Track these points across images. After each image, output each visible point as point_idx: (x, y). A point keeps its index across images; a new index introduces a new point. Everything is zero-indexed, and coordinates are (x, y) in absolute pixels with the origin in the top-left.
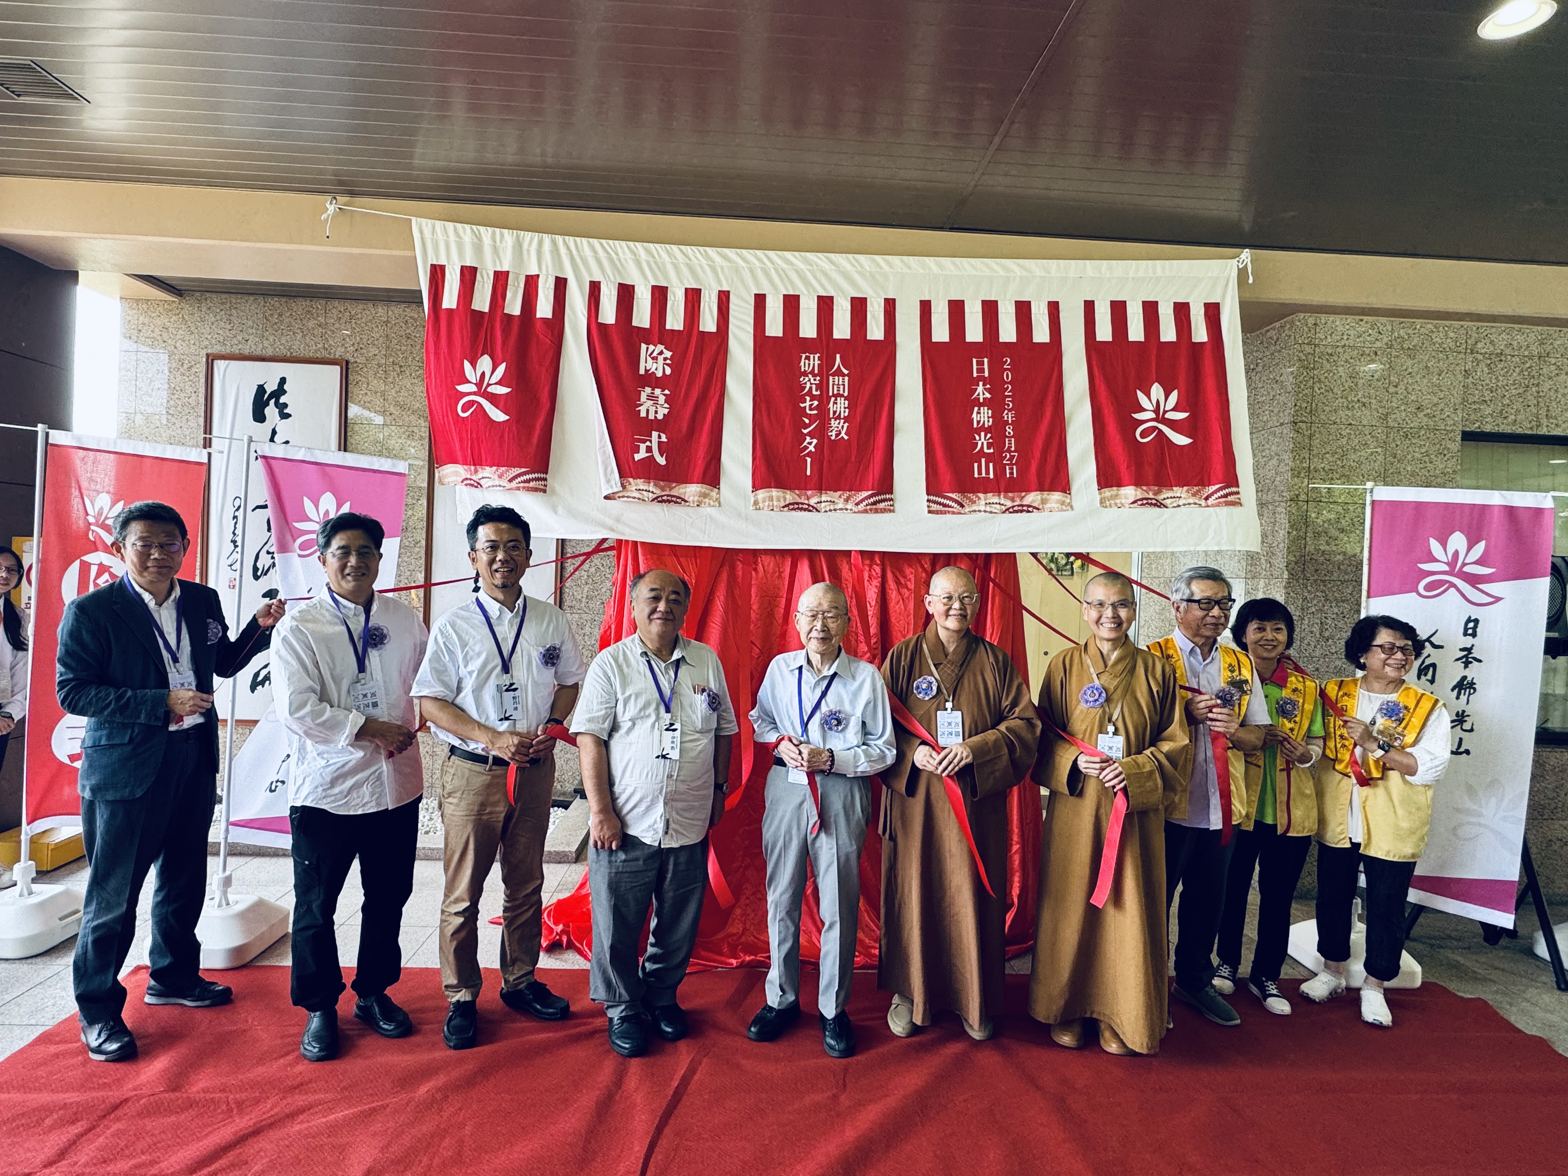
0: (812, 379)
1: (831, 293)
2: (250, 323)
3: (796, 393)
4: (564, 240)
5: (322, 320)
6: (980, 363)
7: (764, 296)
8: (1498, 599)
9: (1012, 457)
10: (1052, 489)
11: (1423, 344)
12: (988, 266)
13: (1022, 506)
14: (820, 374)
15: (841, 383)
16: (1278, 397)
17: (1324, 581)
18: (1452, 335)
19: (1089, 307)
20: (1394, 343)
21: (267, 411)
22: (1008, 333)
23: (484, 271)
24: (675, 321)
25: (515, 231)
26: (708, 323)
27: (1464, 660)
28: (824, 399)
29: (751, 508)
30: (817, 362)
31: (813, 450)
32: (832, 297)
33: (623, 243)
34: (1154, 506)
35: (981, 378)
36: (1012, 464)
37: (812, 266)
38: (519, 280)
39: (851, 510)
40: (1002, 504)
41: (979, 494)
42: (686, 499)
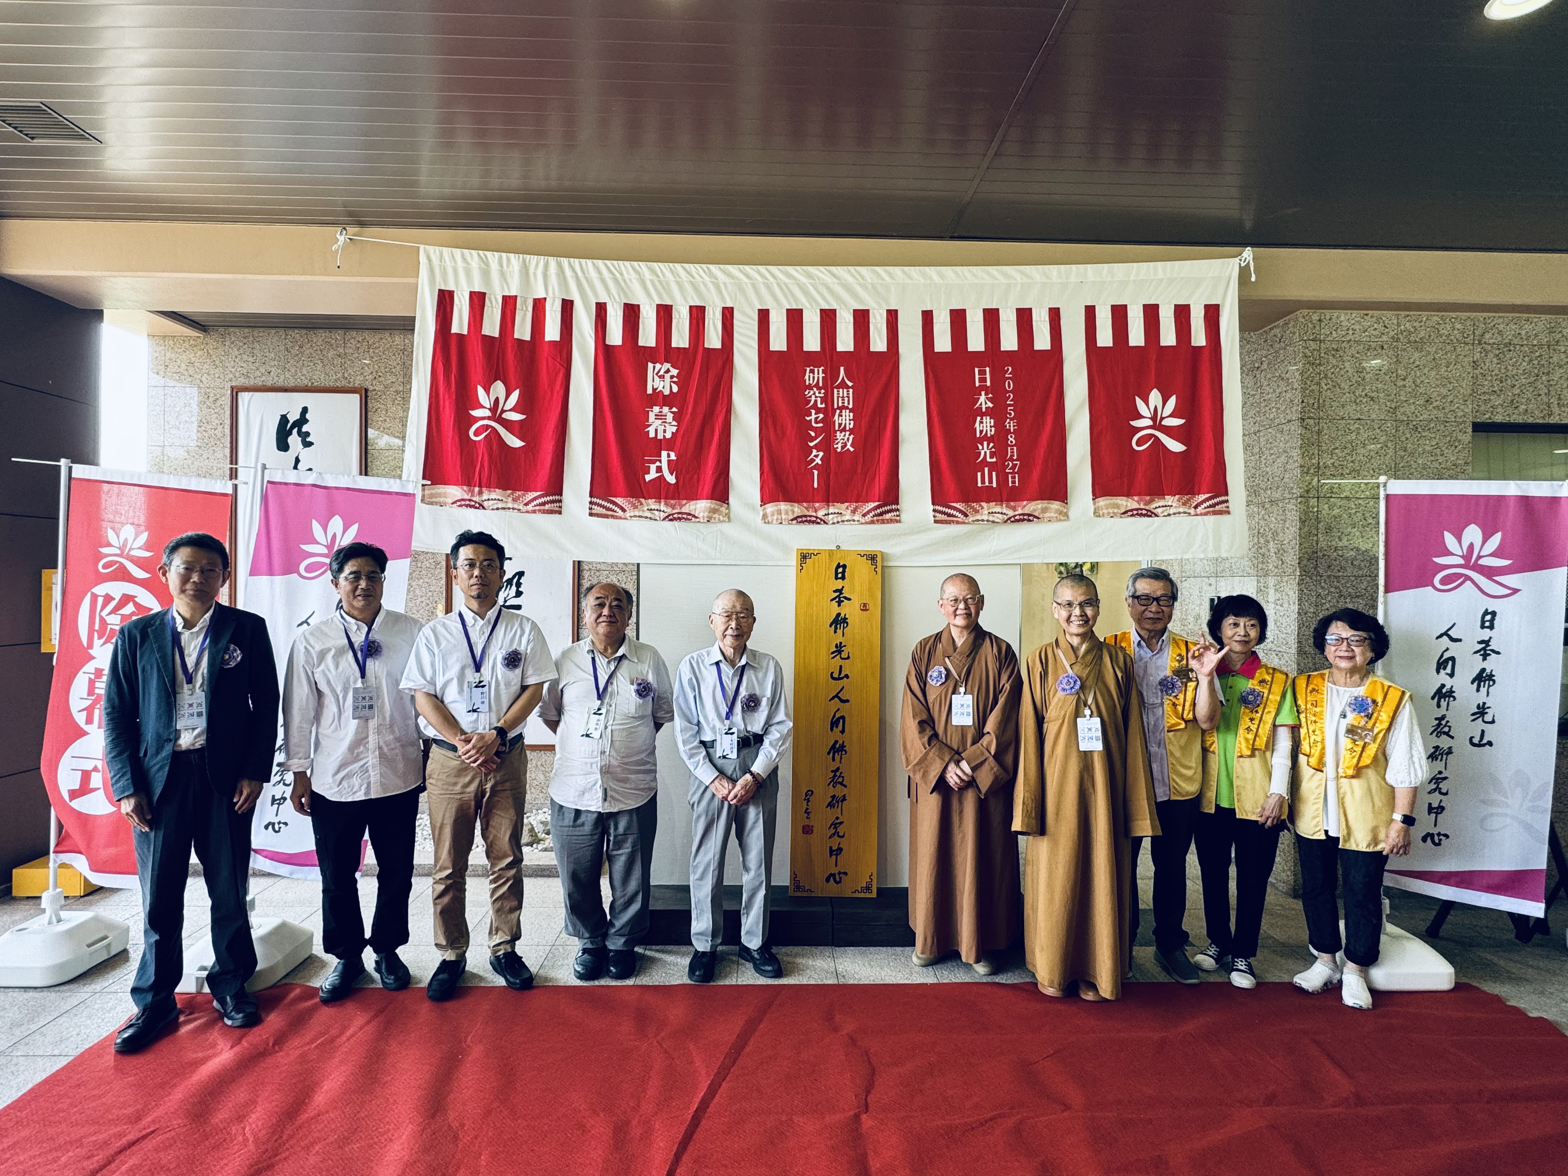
0: (817, 392)
1: (834, 306)
2: (273, 355)
3: (801, 407)
4: (569, 262)
5: (342, 351)
6: (982, 373)
7: (767, 311)
8: (1515, 591)
9: (1014, 467)
10: (1051, 498)
11: (1430, 336)
12: (989, 274)
13: (1024, 515)
14: (825, 387)
15: (845, 395)
16: (1284, 394)
17: (1337, 577)
18: (1458, 326)
19: (1090, 312)
20: (1400, 336)
21: (290, 440)
22: (1009, 341)
23: (492, 297)
24: (680, 338)
25: (521, 256)
26: (713, 339)
27: (1482, 652)
28: (829, 412)
29: (760, 522)
30: (821, 375)
31: (820, 462)
32: (835, 311)
33: (627, 263)
34: (1145, 515)
35: (983, 388)
36: (1014, 473)
37: (814, 280)
38: (527, 304)
39: (858, 521)
40: (1005, 514)
41: (982, 504)
42: (696, 515)
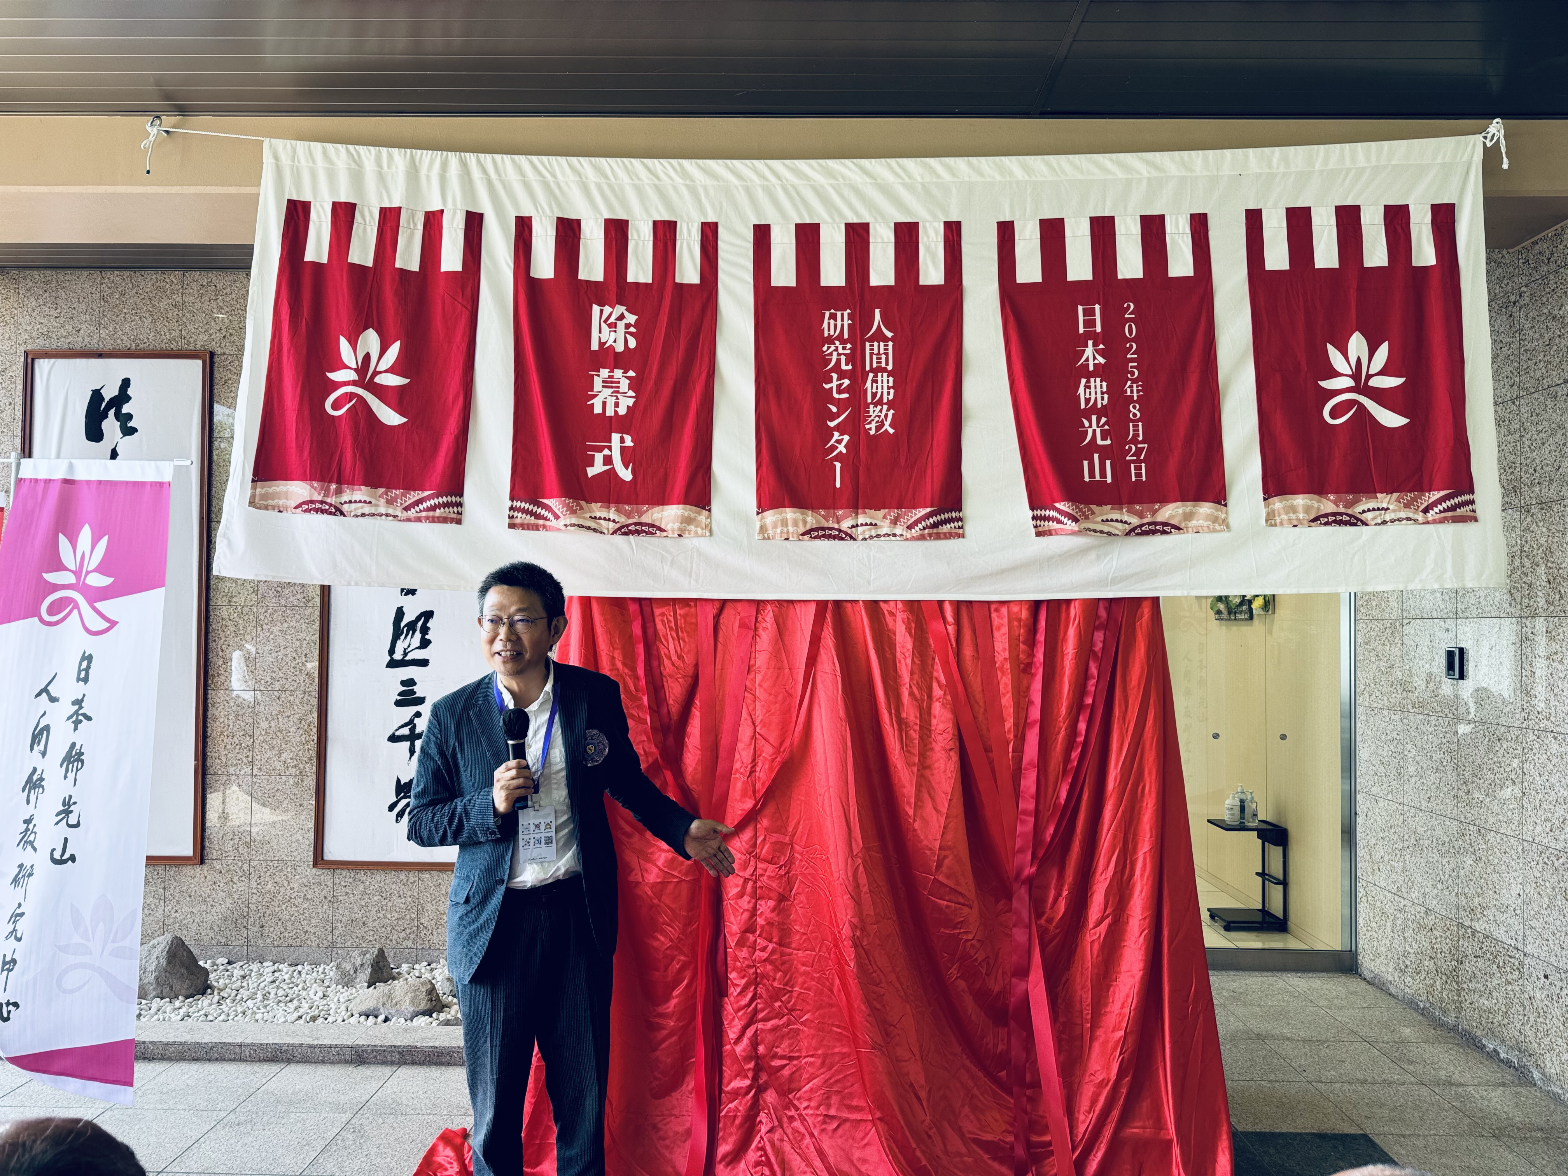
0: (840, 347)
1: (865, 218)
2: (83, 306)
3: (818, 369)
4: (478, 160)
5: (179, 299)
6: (1089, 313)
7: (767, 227)
9: (1139, 451)
10: (1199, 497)
12: (1099, 165)
13: (1155, 524)
14: (850, 340)
15: (882, 351)
16: (1557, 340)
19: (1254, 219)
21: (105, 425)
22: (1130, 264)
23: (366, 210)
24: (640, 269)
25: (408, 151)
26: (688, 270)
28: (858, 376)
29: (757, 538)
30: (846, 322)
31: (844, 451)
32: (867, 225)
33: (562, 160)
34: (1346, 523)
35: (1090, 335)
36: (1139, 461)
37: (837, 180)
38: (416, 219)
39: (902, 535)
40: (1126, 522)
41: (1092, 507)
42: (663, 527)
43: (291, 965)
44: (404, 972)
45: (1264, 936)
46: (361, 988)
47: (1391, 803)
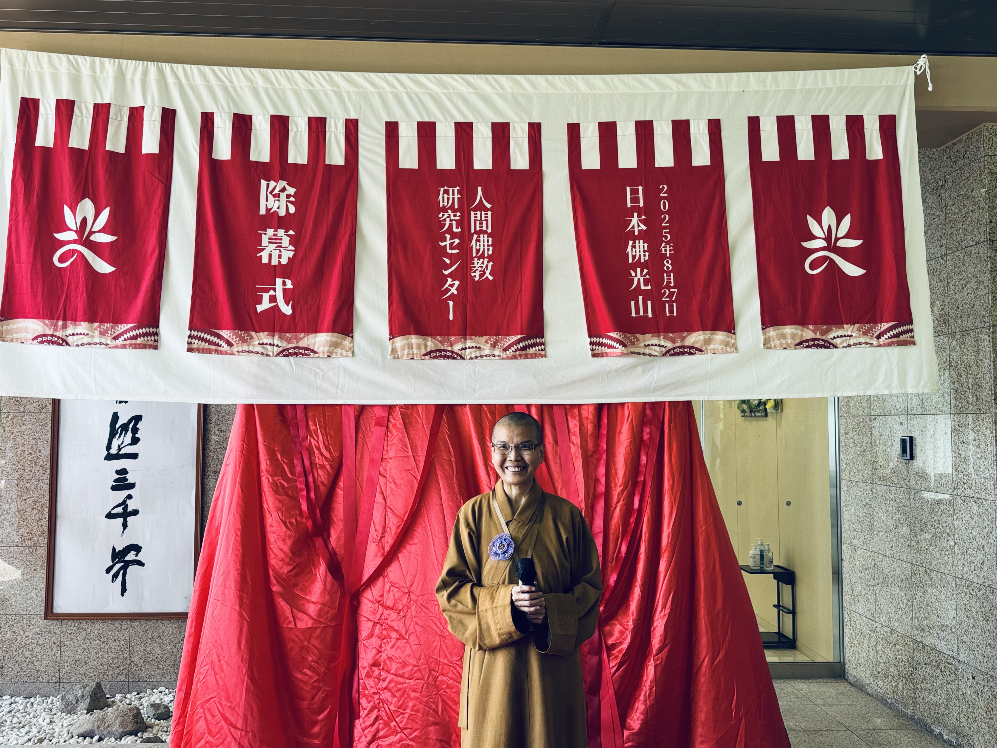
0: (452, 215)
1: (470, 118)
3: (435, 231)
4: (172, 68)
6: (634, 192)
7: (396, 124)
9: (671, 296)
10: (715, 328)
12: (641, 82)
13: (684, 347)
14: (460, 209)
15: (483, 218)
16: (971, 214)
19: (754, 124)
22: (664, 156)
23: (83, 105)
24: (298, 154)
25: (117, 60)
26: (335, 155)
28: (465, 236)
29: (389, 357)
30: (457, 196)
31: (456, 293)
32: (471, 124)
34: (821, 346)
35: (635, 208)
36: (671, 301)
37: (448, 89)
38: (123, 113)
39: (499, 356)
40: (663, 346)
41: (637, 335)
42: (316, 350)
43: (25, 698)
44: (117, 701)
45: (779, 652)
46: (81, 714)
47: (865, 551)
